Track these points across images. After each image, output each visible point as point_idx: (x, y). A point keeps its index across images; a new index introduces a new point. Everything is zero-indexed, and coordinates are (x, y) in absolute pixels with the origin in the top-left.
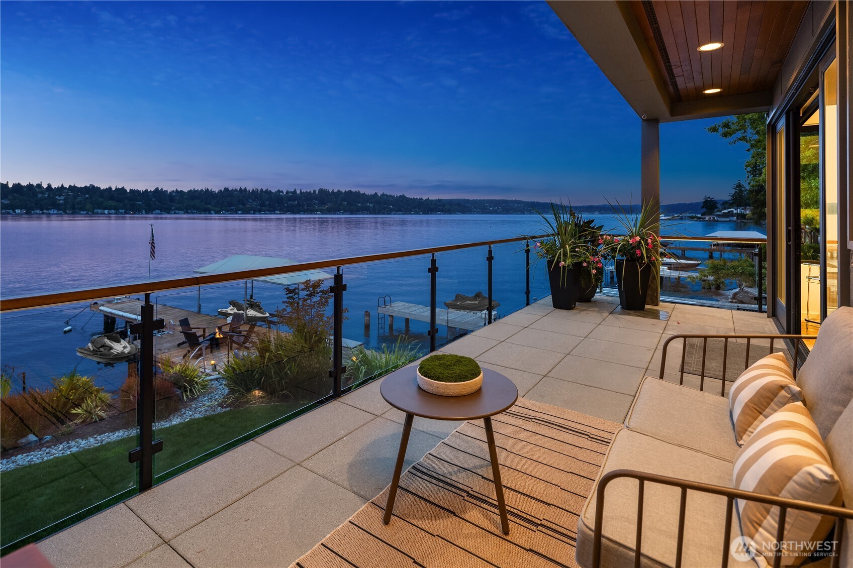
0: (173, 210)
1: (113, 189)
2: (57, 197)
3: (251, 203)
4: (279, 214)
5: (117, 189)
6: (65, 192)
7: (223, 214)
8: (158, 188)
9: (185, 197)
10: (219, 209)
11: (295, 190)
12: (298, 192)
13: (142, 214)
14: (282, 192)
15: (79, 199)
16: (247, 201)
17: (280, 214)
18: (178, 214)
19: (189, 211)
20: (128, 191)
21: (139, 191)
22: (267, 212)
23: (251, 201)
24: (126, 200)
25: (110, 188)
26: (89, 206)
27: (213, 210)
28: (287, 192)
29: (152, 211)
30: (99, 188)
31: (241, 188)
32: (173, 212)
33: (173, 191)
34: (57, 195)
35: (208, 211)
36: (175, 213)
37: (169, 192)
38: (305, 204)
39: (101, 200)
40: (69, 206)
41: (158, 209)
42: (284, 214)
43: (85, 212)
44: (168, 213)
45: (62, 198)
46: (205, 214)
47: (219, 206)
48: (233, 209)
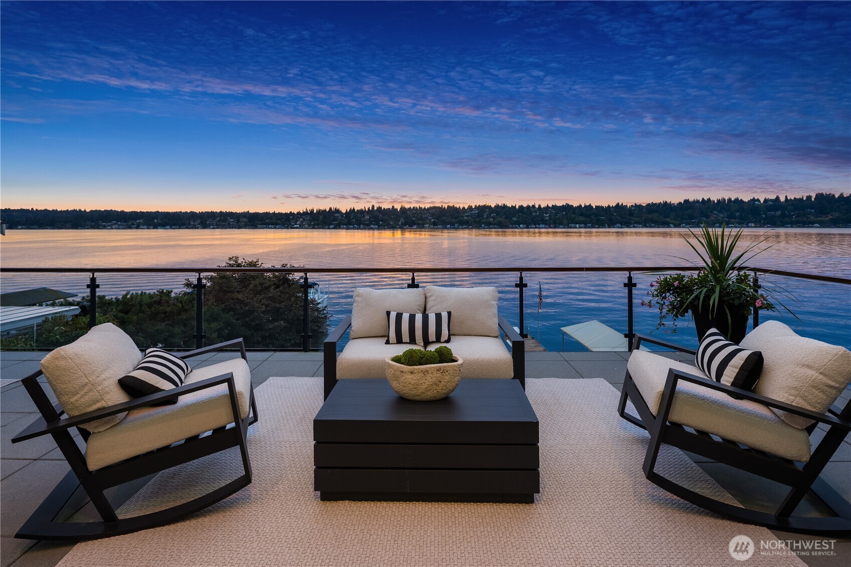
0: (632, 224)
1: (583, 206)
2: (545, 215)
3: (717, 215)
4: (753, 227)
5: (586, 206)
6: (549, 211)
7: (683, 227)
8: (618, 203)
9: (644, 211)
10: (678, 222)
11: (778, 198)
12: (782, 199)
13: (605, 228)
14: (758, 200)
15: (559, 215)
16: (711, 212)
17: (755, 227)
18: (637, 227)
19: (648, 225)
20: (594, 207)
21: (603, 207)
22: (737, 225)
23: (716, 212)
24: (592, 216)
25: (581, 206)
26: (565, 221)
27: (673, 223)
28: (766, 201)
29: (614, 225)
30: (573, 206)
31: (703, 199)
32: (632, 226)
33: (632, 206)
34: (544, 213)
35: (666, 224)
36: (634, 227)
37: (628, 206)
38: (793, 215)
39: (573, 216)
40: (552, 221)
41: (618, 223)
42: (761, 227)
43: (562, 226)
44: (628, 227)
45: (548, 215)
46: (664, 227)
47: (679, 219)
48: (695, 222)
